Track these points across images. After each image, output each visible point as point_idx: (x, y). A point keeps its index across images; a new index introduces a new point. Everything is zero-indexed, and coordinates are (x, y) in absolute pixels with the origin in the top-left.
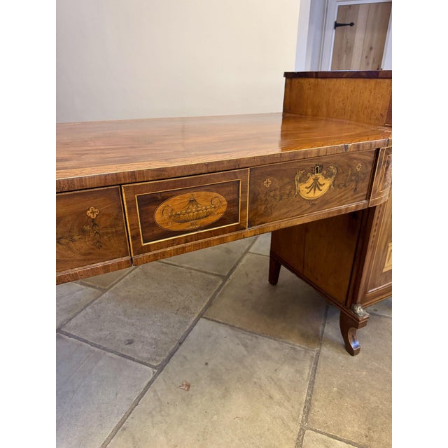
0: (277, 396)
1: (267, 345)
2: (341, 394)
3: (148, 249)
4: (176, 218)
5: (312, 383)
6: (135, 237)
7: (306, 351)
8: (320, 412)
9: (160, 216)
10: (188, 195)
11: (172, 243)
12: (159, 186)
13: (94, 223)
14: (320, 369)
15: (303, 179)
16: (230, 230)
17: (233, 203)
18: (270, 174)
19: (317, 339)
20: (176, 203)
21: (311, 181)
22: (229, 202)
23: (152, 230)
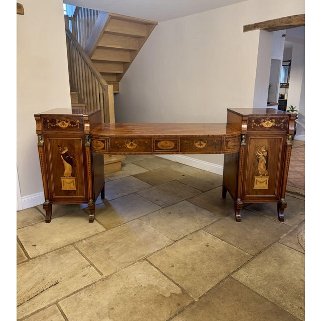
0: (198, 221)
1: (205, 212)
2: (221, 227)
3: (155, 151)
4: (162, 146)
5: (214, 223)
6: (153, 148)
7: (219, 216)
8: (210, 228)
9: (159, 145)
10: (165, 141)
11: (161, 151)
12: (159, 139)
13: (146, 144)
14: (220, 221)
15: (196, 142)
16: (175, 151)
17: (176, 145)
18: (186, 140)
19: (228, 215)
20: (163, 143)
21: (199, 143)
22: (175, 144)
23: (157, 147)
